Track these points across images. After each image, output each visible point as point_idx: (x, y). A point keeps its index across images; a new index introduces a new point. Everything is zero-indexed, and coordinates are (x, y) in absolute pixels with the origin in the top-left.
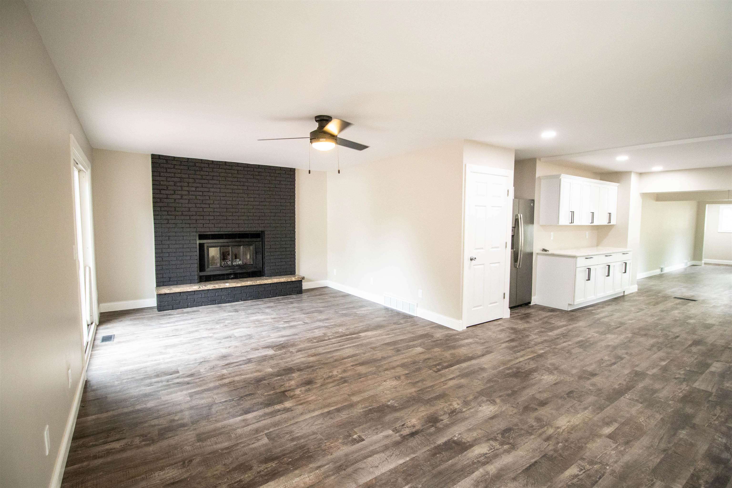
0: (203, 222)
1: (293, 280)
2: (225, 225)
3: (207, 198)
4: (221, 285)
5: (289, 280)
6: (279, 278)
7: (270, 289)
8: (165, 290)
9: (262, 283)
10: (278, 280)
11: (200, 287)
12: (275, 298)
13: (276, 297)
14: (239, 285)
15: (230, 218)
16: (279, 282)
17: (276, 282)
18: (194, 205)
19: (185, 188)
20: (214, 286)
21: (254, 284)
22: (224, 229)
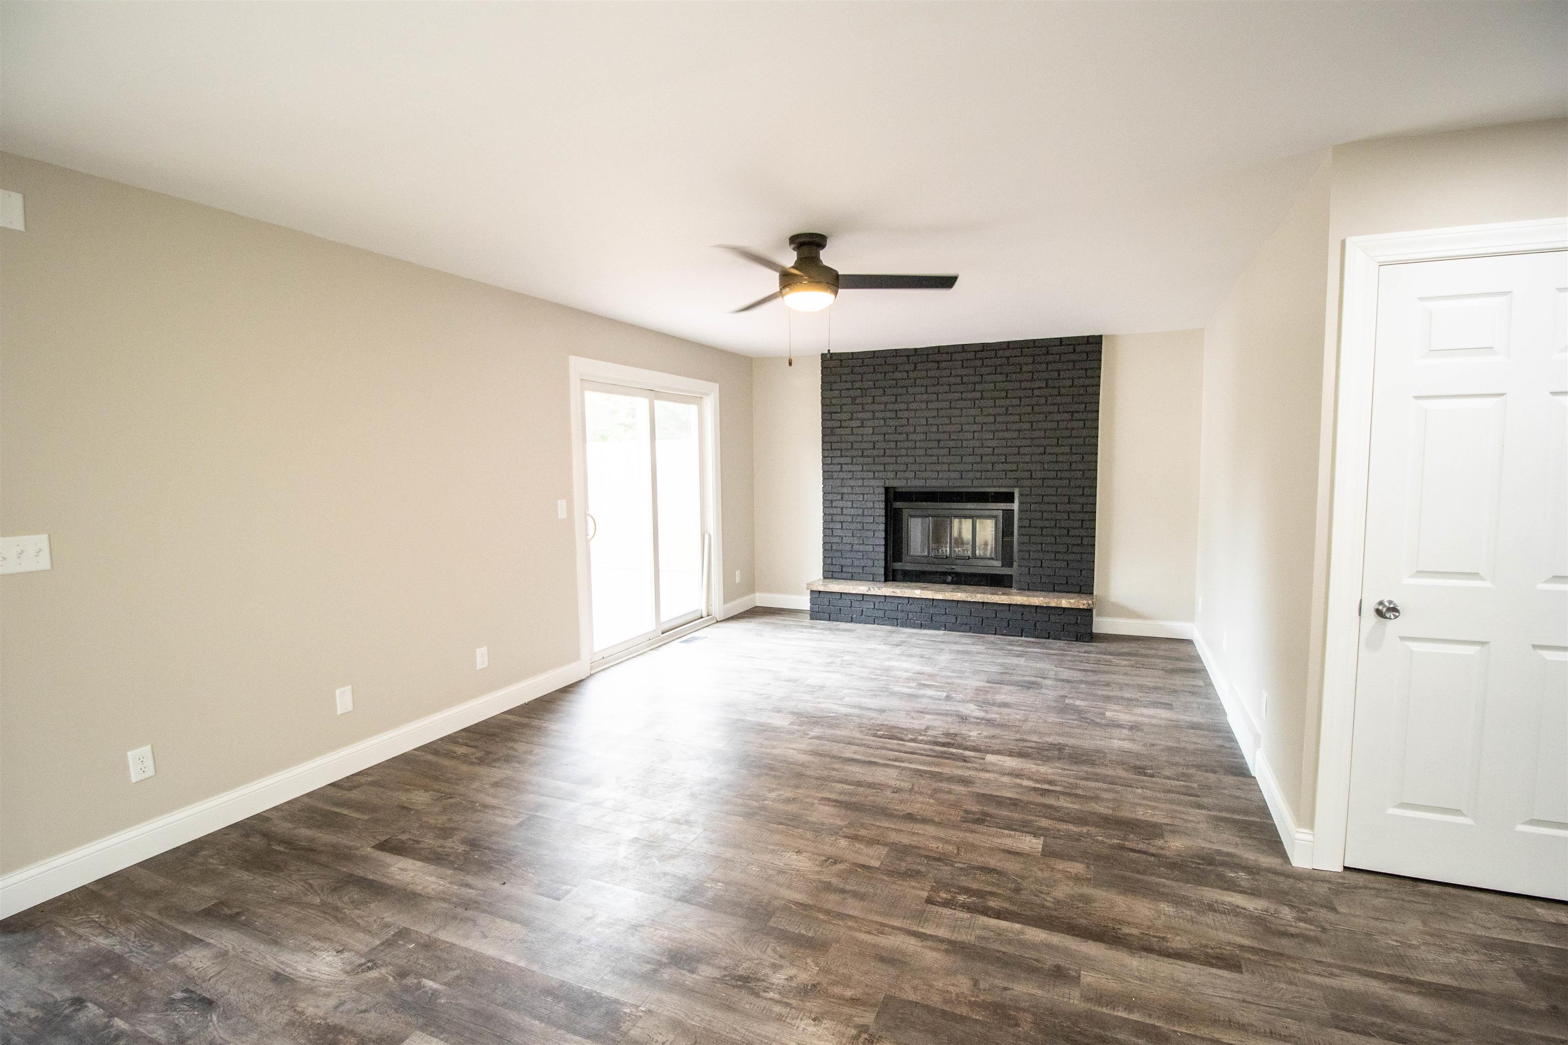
0: (897, 467)
1: (1064, 606)
2: (935, 475)
3: (905, 422)
4: (906, 591)
5: (1053, 604)
6: (1028, 596)
7: (1009, 615)
8: (836, 587)
9: (986, 600)
10: (1025, 598)
11: (869, 589)
12: (1020, 638)
13: (1022, 636)
14: (939, 596)
15: (945, 460)
16: (1026, 603)
17: (1019, 603)
18: (881, 438)
19: (867, 407)
20: (894, 590)
21: (969, 599)
22: (934, 483)
